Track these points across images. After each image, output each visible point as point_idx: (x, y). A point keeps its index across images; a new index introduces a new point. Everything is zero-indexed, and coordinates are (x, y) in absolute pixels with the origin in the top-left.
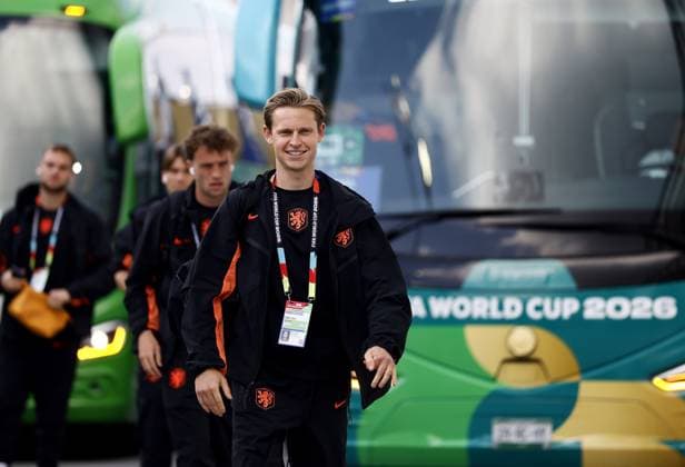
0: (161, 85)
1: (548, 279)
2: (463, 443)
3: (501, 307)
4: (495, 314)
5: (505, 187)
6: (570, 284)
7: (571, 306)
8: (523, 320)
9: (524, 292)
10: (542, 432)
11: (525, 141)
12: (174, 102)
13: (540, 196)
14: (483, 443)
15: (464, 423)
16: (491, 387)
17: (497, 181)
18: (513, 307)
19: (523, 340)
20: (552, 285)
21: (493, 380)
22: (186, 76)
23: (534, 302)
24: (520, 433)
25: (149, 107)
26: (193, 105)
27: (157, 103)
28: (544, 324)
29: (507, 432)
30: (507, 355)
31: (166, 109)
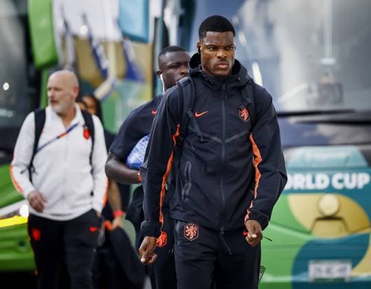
0: (66, 24)
1: (347, 159)
2: (288, 279)
3: (314, 181)
4: (310, 186)
5: (315, 95)
6: (363, 163)
7: (363, 179)
8: (330, 190)
9: (330, 169)
10: (344, 270)
11: (329, 61)
12: (75, 37)
13: (340, 100)
14: (302, 278)
15: (289, 265)
16: (307, 238)
17: (310, 91)
18: (322, 181)
19: (330, 204)
20: (350, 164)
21: (309, 233)
22: (84, 18)
23: (338, 176)
24: (329, 271)
25: (58, 42)
26: (90, 39)
27: (64, 38)
28: (345, 192)
29: (319, 270)
30: (319, 215)
31: (70, 42)
